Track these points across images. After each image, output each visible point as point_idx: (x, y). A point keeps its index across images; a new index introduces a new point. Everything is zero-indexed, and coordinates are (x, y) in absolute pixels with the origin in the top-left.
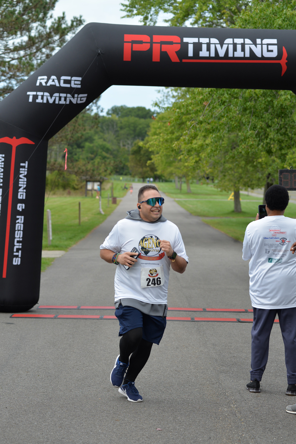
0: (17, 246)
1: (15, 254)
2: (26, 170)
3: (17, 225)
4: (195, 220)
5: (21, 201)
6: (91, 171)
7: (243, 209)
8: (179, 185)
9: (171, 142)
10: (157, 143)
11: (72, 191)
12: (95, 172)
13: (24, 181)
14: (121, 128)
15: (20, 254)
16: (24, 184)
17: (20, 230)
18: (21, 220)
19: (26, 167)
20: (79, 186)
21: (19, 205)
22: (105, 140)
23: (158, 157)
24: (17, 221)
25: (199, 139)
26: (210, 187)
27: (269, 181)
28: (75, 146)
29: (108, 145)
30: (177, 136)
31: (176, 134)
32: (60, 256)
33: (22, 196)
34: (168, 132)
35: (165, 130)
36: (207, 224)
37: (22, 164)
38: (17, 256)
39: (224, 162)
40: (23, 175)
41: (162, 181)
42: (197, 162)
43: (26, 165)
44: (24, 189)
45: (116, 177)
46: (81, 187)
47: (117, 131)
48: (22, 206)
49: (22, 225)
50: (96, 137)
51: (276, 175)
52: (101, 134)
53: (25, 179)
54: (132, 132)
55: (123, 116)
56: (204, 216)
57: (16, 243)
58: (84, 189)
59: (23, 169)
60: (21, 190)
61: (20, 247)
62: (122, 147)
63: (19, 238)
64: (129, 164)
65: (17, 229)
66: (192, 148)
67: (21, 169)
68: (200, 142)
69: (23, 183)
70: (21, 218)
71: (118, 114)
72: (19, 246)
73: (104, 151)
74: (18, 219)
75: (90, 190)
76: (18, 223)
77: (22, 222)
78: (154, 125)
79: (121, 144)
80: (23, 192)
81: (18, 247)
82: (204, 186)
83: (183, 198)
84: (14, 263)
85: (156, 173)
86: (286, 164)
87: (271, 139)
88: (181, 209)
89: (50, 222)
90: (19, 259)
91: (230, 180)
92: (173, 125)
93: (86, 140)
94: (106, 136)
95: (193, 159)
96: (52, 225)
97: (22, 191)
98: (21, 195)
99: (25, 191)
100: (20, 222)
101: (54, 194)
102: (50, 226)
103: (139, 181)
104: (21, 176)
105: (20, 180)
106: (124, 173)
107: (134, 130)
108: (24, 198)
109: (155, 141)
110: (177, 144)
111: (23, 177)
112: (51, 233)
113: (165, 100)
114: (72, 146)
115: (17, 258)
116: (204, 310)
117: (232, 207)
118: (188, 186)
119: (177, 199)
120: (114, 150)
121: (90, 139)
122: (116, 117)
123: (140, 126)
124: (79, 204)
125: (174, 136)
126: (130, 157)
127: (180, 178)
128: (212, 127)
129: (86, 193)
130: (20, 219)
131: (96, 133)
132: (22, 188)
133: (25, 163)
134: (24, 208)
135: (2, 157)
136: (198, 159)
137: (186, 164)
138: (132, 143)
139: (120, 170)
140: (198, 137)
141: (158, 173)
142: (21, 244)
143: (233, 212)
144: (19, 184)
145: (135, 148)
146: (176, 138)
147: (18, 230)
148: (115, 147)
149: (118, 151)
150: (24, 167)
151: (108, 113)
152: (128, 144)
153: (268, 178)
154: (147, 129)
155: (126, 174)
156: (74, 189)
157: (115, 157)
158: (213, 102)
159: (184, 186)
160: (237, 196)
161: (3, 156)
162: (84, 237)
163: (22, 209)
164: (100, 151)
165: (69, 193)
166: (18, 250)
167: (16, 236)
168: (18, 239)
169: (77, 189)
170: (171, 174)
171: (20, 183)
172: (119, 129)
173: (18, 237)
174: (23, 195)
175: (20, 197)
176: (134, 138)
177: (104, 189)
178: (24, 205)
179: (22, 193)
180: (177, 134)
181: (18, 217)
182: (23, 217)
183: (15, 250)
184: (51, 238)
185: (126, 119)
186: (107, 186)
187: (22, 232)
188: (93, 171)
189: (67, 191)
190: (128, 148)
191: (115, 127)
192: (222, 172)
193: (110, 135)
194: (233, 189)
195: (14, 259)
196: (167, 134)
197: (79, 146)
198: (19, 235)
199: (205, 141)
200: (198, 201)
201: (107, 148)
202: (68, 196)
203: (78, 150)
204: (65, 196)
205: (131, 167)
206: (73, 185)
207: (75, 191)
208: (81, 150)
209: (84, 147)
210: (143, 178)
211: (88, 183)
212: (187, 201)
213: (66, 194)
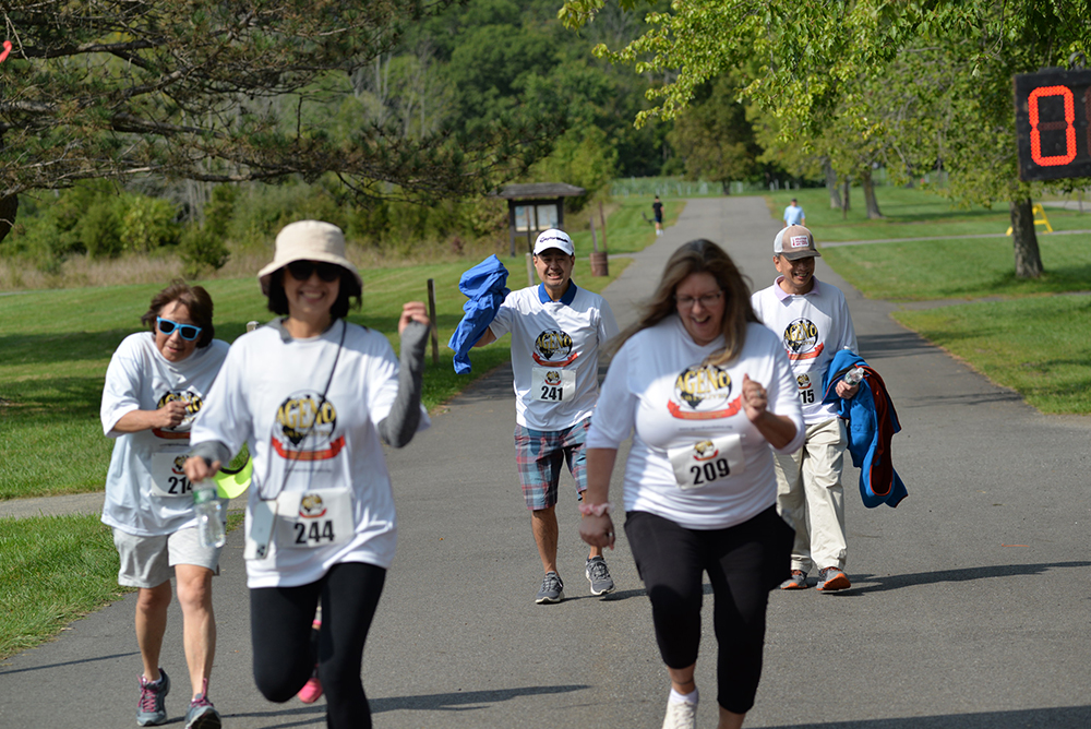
11: (469, 239)
20: (491, 223)
22: (592, 62)
28: (494, 90)
29: (605, 78)
41: (791, 187)
50: (563, 54)
52: (581, 42)
58: (506, 233)
73: (592, 100)
75: (523, 233)
83: (846, 238)
85: (761, 158)
93: (529, 65)
101: (407, 254)
103: (711, 192)
106: (664, 168)
117: (1010, 257)
118: (869, 196)
120: (625, 95)
121: (542, 62)
129: (513, 243)
139: (652, 160)
141: (765, 159)
143: (1012, 275)
148: (627, 84)
155: (669, 173)
156: (477, 233)
165: (458, 249)
169: (486, 233)
189: (449, 242)
197: (506, 89)
200: (898, 245)
201: (600, 86)
202: (456, 258)
203: (503, 101)
204: (444, 258)
205: (682, 146)
206: (470, 221)
207: (480, 240)
208: (511, 101)
209: (521, 90)
210: (723, 180)
211: (518, 210)
212: (859, 248)
213: (447, 252)
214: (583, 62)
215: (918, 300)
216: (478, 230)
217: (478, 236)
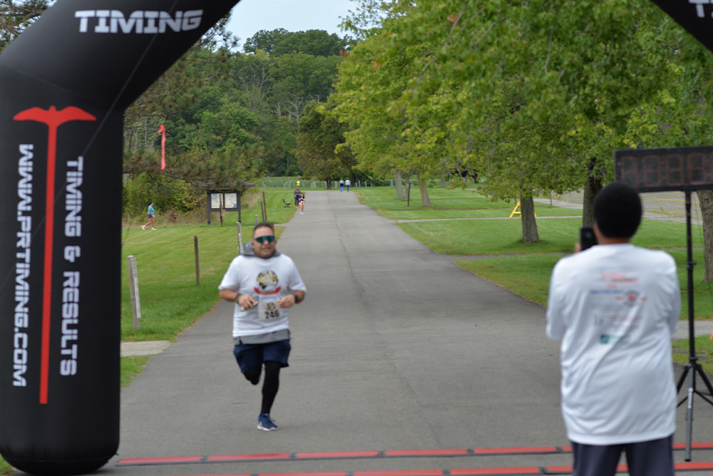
0: (68, 335)
1: (64, 352)
2: (80, 174)
3: (66, 291)
4: (441, 262)
5: (73, 241)
6: (218, 171)
7: (542, 237)
8: (404, 190)
9: (385, 103)
10: (354, 104)
11: (179, 214)
12: (226, 173)
13: (76, 199)
14: (277, 77)
15: (74, 351)
16: (76, 205)
17: (73, 302)
18: (74, 281)
19: (80, 168)
20: (194, 203)
21: (68, 249)
22: (243, 104)
23: (358, 134)
24: (66, 284)
25: (444, 93)
26: (469, 193)
27: (593, 174)
28: (182, 120)
29: (252, 114)
30: (396, 90)
31: (394, 85)
32: (160, 351)
33: (73, 229)
34: (377, 82)
35: (370, 77)
36: (468, 271)
37: (71, 164)
38: (69, 357)
39: (498, 139)
40: (74, 185)
41: (369, 185)
42: (440, 141)
43: (80, 164)
44: (77, 215)
45: (271, 180)
46: (198, 205)
47: (269, 83)
48: (75, 252)
49: (77, 291)
50: (225, 99)
51: (606, 162)
52: (236, 91)
53: (79, 195)
54: (299, 84)
55: (279, 53)
56: (461, 254)
57: (65, 330)
58: (203, 209)
59: (74, 174)
60: (70, 217)
61: (75, 337)
62: (281, 118)
63: (72, 318)
64: (296, 152)
65: (65, 299)
66: (430, 112)
67: (69, 174)
68: (445, 100)
69: (74, 202)
70: (74, 277)
71: (269, 49)
72: (72, 335)
73: (243, 127)
74: (67, 278)
75: (216, 210)
76: (68, 287)
77: (77, 284)
78: (346, 67)
79: (279, 112)
80: (76, 221)
81: (69, 338)
82: (458, 190)
83: (413, 218)
84: (64, 372)
85: (353, 167)
86: (628, 138)
87: (593, 86)
88: (411, 242)
89: (136, 280)
90: (74, 363)
91: (512, 177)
92: (387, 67)
93: (204, 105)
94: (246, 95)
95: (432, 135)
96: (140, 286)
97: (74, 219)
98: (71, 227)
99: (79, 218)
100: (71, 285)
102: (137, 289)
103: (319, 187)
104: (69, 188)
105: (68, 196)
106: (287, 171)
107: (305, 81)
108: (79, 234)
109: (351, 102)
110: (396, 107)
111: (74, 191)
112: (138, 306)
113: (367, 14)
114: (175, 120)
115: (69, 362)
116: (471, 453)
117: (518, 232)
118: (423, 192)
119: (400, 221)
120: (264, 125)
121: (211, 103)
122: (263, 55)
123: (318, 72)
124: (196, 240)
125: (389, 90)
126: (299, 137)
127: (405, 176)
128: (469, 68)
129: (209, 216)
130: (71, 279)
131: (225, 89)
132: (73, 213)
133: (76, 160)
134: (78, 254)
135: (29, 150)
136: (442, 134)
137: (418, 146)
138: (301, 107)
139: (279, 166)
140: (441, 89)
141: (359, 167)
142: (75, 331)
143: (521, 242)
144: (65, 205)
145: (308, 118)
146: (392, 94)
147: (69, 303)
148: (265, 118)
149: (272, 125)
150: (75, 169)
151: (247, 48)
152: (293, 110)
153: (591, 168)
154: (331, 77)
155: (291, 174)
156: (185, 209)
157: (267, 137)
158: (469, 15)
159: (416, 193)
160: (528, 209)
161: (31, 147)
162: (208, 310)
163: (76, 258)
164: (234, 126)
165: (173, 219)
166: (70, 344)
167: (65, 315)
168: (70, 322)
169: (190, 209)
170: (387, 168)
171: (68, 202)
172: (272, 79)
173: (70, 316)
174: (75, 227)
175: (69, 233)
176: (305, 98)
177: (247, 206)
178: (78, 249)
179: (73, 224)
180: (397, 86)
181: (66, 274)
182: (77, 274)
183: (64, 344)
184: (139, 316)
185: (286, 57)
186: (253, 199)
187: (76, 306)
188: (222, 169)
189: (169, 213)
190: (293, 116)
191: (264, 74)
192: (494, 160)
193: (253, 94)
194: (518, 193)
195: (63, 363)
196: (375, 86)
197: (190, 119)
198: (70, 313)
199: (455, 96)
200: (446, 222)
201: (249, 119)
202: (172, 224)
203: (188, 127)
204: (164, 224)
205: (302, 157)
206: (181, 202)
207: (186, 213)
208: (193, 127)
209: (199, 121)
210: (326, 180)
211: (213, 196)
212: (423, 223)
213: (166, 220)
214: (238, 104)
215: (467, 255)
216: (185, 207)
217: (185, 211)
